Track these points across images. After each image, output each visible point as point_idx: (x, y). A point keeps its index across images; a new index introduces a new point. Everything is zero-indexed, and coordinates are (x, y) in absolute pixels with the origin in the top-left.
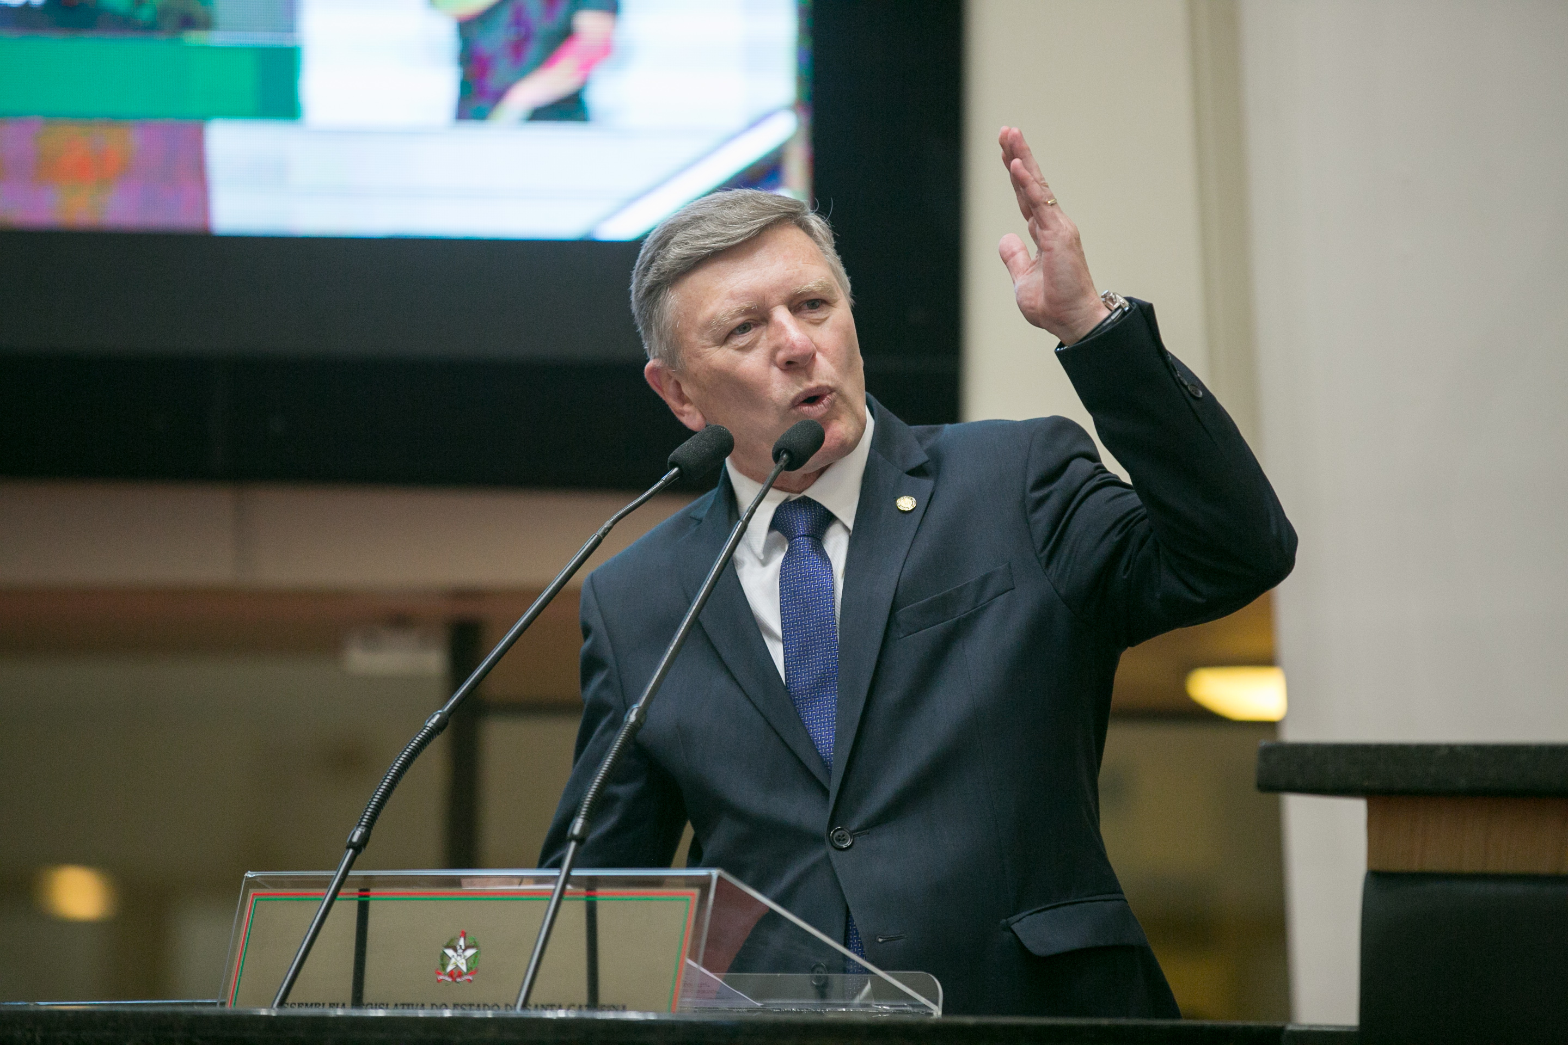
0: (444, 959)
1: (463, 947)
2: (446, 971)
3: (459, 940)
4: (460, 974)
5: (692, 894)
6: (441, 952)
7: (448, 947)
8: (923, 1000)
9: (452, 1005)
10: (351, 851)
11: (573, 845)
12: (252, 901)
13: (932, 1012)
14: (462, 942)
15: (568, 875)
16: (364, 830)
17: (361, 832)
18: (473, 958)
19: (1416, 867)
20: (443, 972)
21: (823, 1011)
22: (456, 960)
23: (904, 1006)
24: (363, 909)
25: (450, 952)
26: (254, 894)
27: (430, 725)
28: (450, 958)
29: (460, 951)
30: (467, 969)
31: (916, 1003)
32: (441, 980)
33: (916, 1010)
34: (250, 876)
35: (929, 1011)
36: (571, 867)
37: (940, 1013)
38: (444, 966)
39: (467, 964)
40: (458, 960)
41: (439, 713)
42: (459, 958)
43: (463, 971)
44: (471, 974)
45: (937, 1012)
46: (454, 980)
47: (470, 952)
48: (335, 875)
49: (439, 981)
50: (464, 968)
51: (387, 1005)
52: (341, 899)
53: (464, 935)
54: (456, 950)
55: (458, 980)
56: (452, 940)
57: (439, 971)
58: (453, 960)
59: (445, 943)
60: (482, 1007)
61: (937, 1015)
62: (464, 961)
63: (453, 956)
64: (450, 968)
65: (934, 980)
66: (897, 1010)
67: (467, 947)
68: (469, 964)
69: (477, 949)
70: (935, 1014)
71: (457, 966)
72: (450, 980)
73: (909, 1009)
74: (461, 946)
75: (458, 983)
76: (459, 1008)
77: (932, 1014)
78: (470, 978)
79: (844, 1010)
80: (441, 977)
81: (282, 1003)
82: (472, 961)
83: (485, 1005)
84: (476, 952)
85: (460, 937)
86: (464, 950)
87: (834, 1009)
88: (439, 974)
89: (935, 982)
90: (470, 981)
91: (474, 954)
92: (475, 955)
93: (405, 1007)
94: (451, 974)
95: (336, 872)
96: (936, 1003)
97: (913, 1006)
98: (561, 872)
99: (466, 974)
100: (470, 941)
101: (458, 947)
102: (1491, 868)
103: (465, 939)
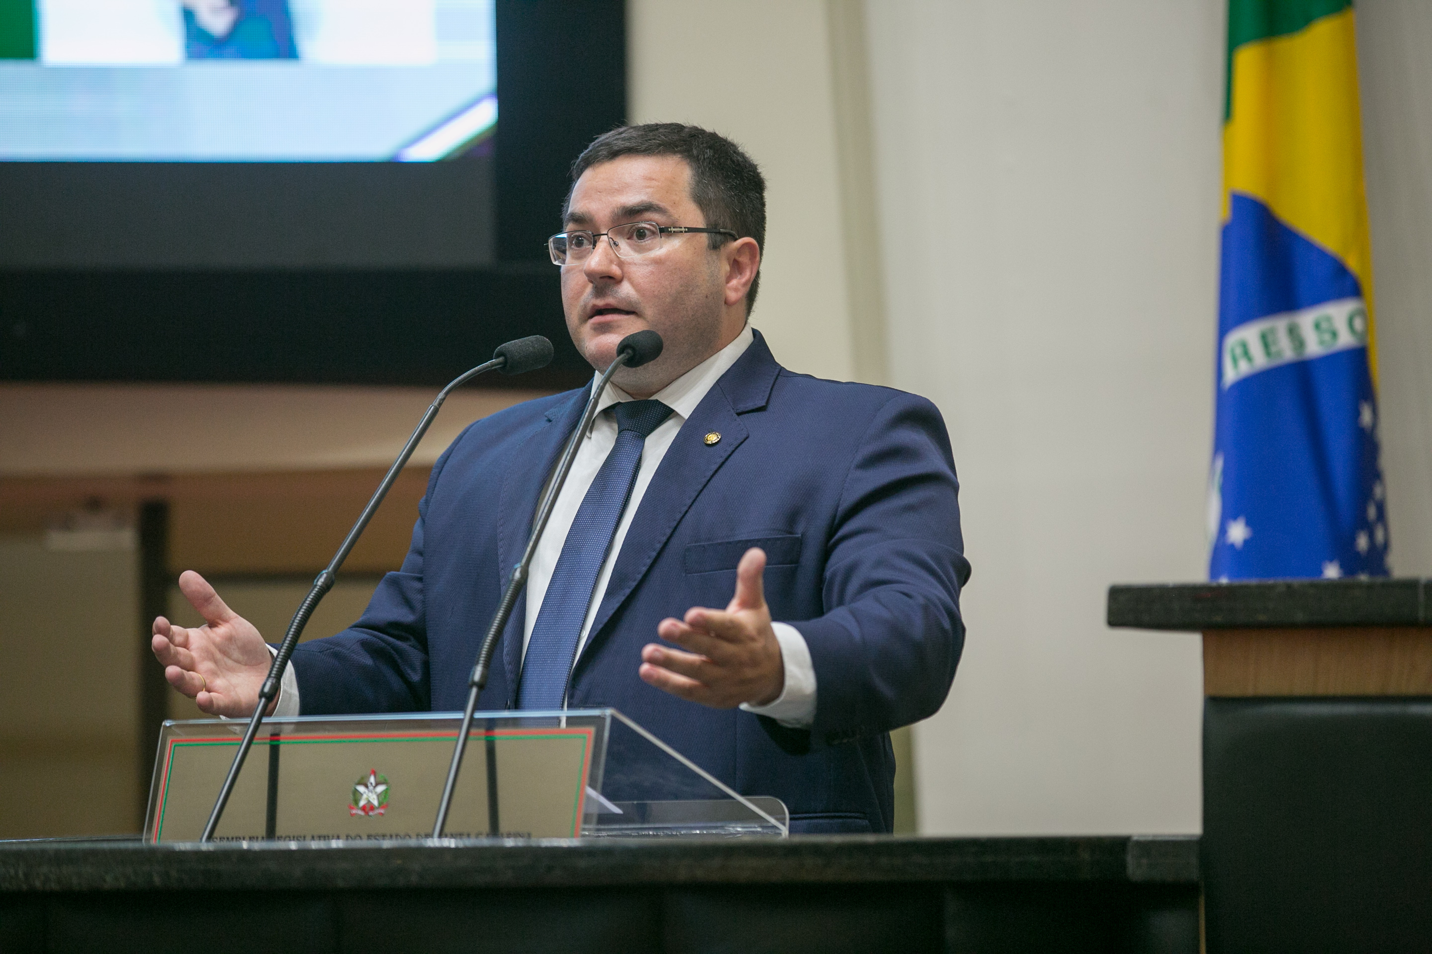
0: (357, 796)
1: (374, 784)
2: (358, 806)
3: (369, 778)
4: (372, 808)
5: (589, 733)
6: (353, 788)
7: (359, 784)
8: (773, 821)
9: (366, 837)
10: (263, 700)
11: (474, 690)
12: (171, 747)
13: (780, 832)
14: (372, 779)
15: (472, 719)
16: (274, 681)
17: (272, 683)
18: (384, 792)
19: (1250, 691)
20: (355, 807)
21: (678, 833)
22: (368, 796)
23: (755, 827)
24: (274, 752)
25: (361, 789)
26: (172, 741)
27: (319, 583)
28: (362, 794)
29: (371, 788)
30: (380, 803)
31: (765, 824)
32: (354, 814)
33: (765, 831)
34: (168, 725)
35: (778, 831)
36: (476, 708)
37: (787, 833)
38: (357, 801)
39: (378, 799)
40: (370, 795)
41: (326, 573)
42: (370, 794)
43: (374, 805)
44: (383, 807)
45: (785, 831)
46: (367, 813)
47: (381, 788)
48: (249, 722)
49: (352, 815)
50: (376, 803)
51: (304, 837)
52: (256, 744)
53: (374, 773)
54: (367, 786)
55: (371, 813)
56: (362, 778)
57: (352, 806)
58: (365, 796)
59: (356, 781)
60: (394, 837)
61: (785, 835)
62: (375, 797)
63: (365, 792)
64: (362, 803)
65: (781, 804)
66: (747, 831)
67: (377, 784)
68: (380, 799)
69: (387, 786)
70: (783, 835)
71: (369, 801)
72: (362, 813)
73: (759, 829)
74: (371, 784)
75: (371, 816)
76: (373, 838)
77: (780, 834)
78: (382, 811)
79: (698, 832)
80: (354, 812)
81: (210, 837)
82: (383, 797)
83: (397, 836)
84: (387, 789)
85: (370, 775)
86: (375, 787)
87: (689, 832)
88: (353, 808)
89: (782, 806)
90: (381, 814)
91: (384, 791)
92: (386, 791)
93: (322, 838)
94: (364, 808)
95: (250, 719)
96: (784, 824)
97: (763, 827)
98: (465, 715)
99: (378, 808)
100: (380, 779)
101: (369, 785)
102: (1321, 690)
103: (375, 777)
